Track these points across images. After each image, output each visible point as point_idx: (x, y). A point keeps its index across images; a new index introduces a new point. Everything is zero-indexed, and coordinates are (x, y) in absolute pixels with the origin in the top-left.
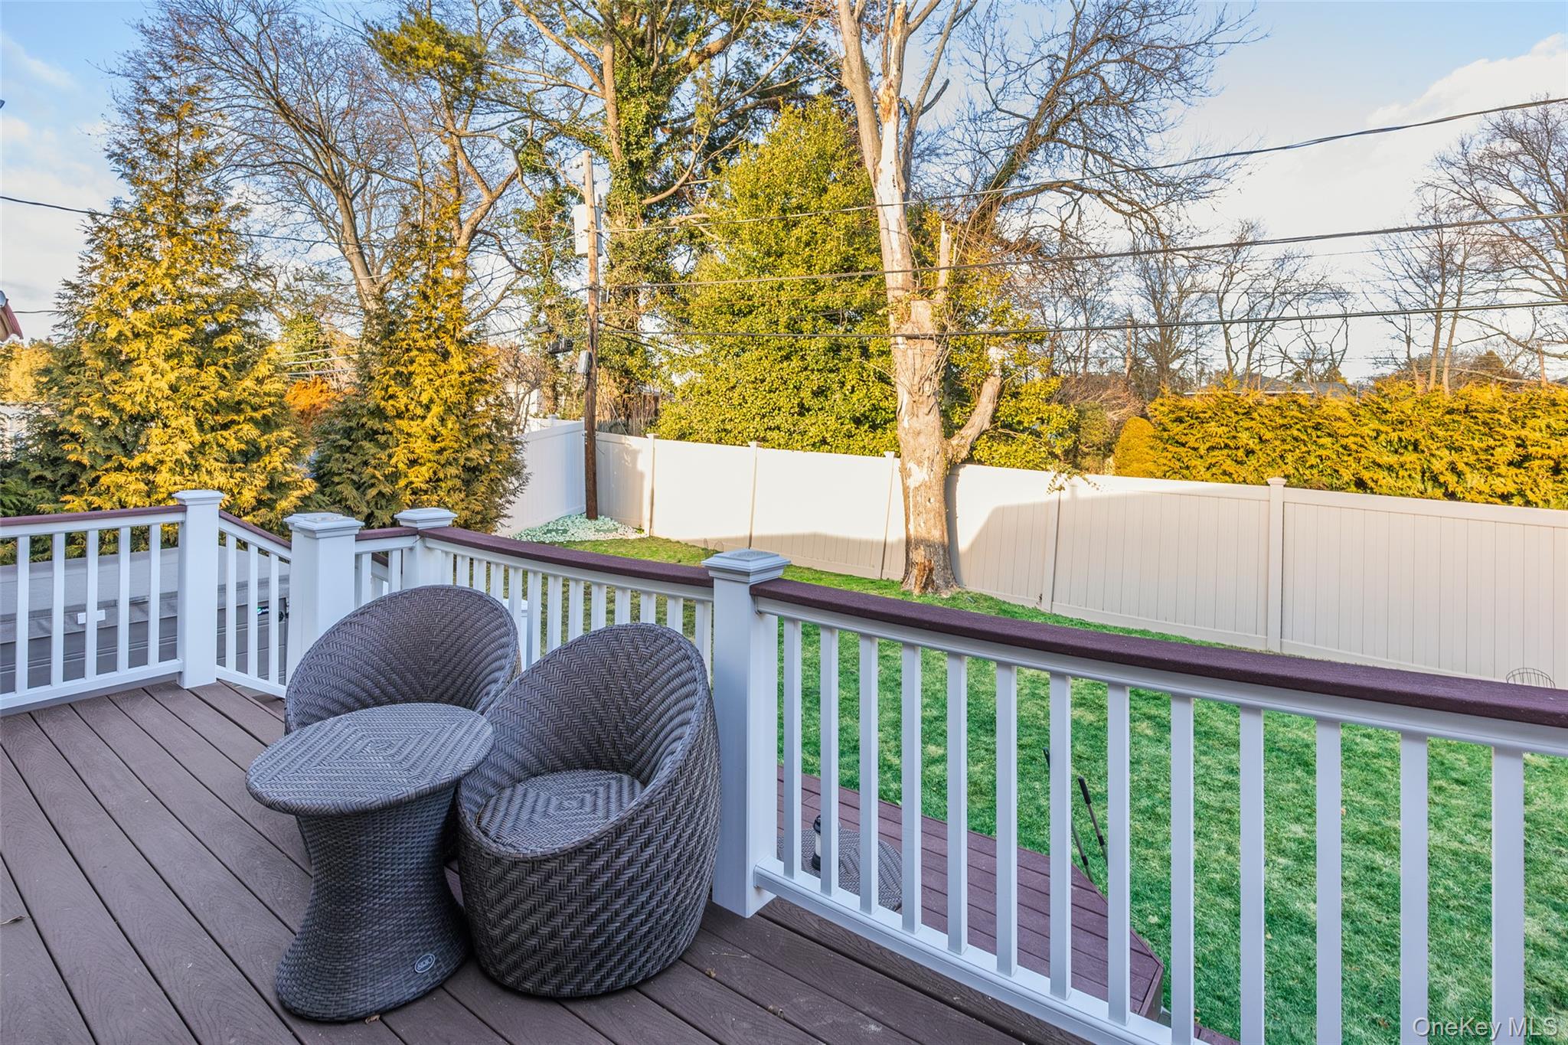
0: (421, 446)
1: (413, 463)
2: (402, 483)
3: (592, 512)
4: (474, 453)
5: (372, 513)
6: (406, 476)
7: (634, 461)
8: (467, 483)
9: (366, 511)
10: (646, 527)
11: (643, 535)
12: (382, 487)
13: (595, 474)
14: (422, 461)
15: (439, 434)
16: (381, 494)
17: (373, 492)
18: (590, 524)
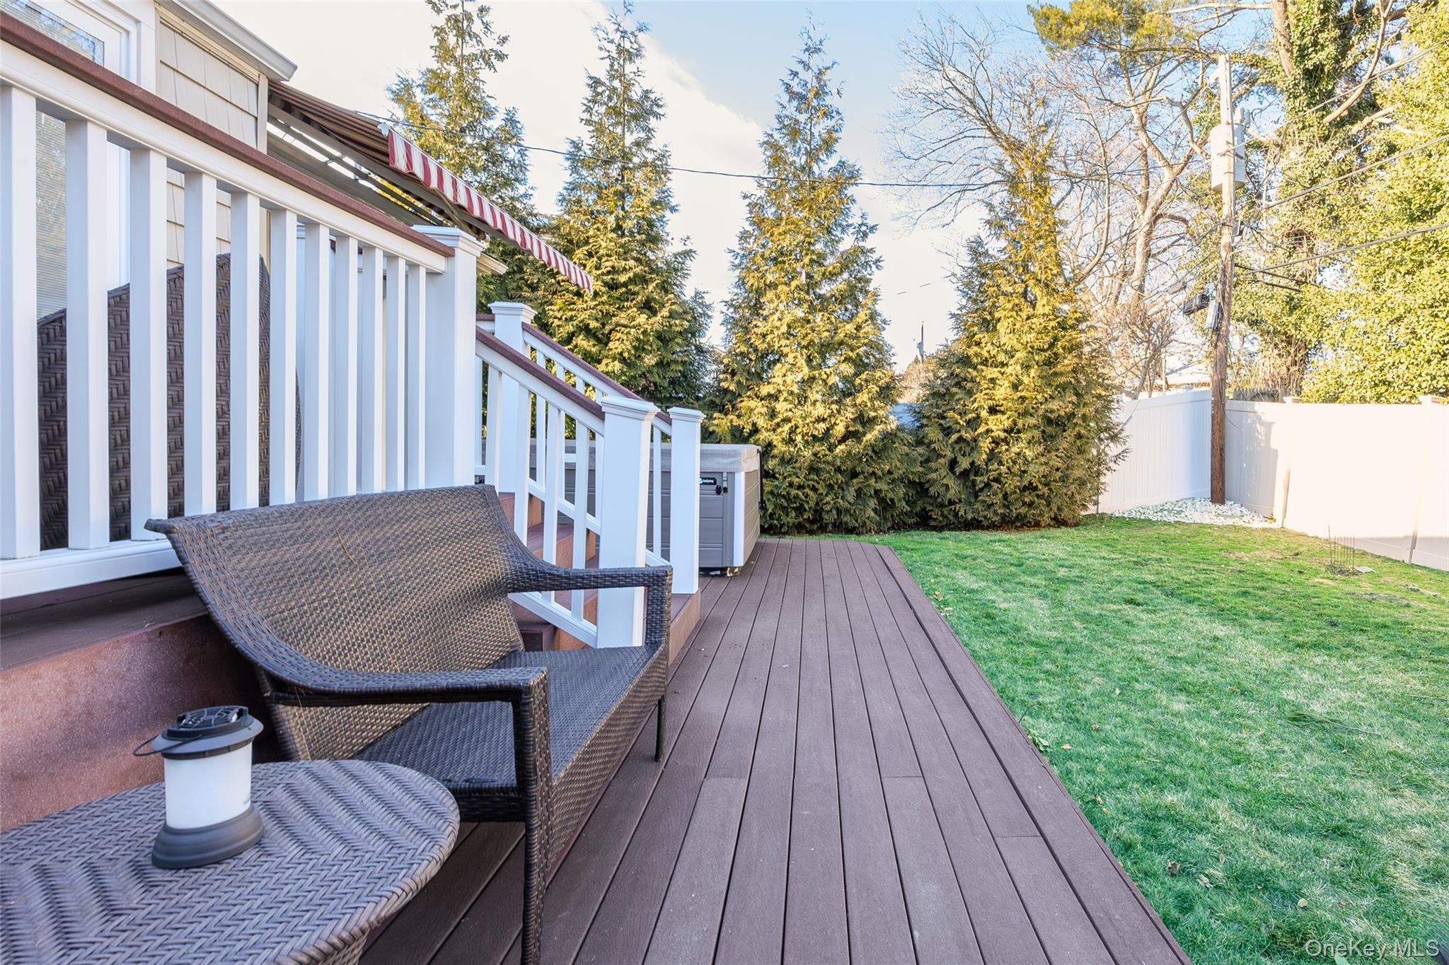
0: (1002, 392)
1: (993, 410)
2: (982, 429)
3: (1219, 495)
4: (1054, 405)
5: (956, 458)
6: (986, 424)
7: (1268, 434)
8: (1047, 437)
9: (949, 454)
10: (1278, 514)
11: (1274, 526)
12: (963, 433)
13: (1222, 449)
14: (1002, 409)
15: (1021, 382)
16: (960, 439)
17: (954, 437)
18: (1213, 508)
